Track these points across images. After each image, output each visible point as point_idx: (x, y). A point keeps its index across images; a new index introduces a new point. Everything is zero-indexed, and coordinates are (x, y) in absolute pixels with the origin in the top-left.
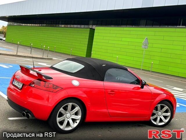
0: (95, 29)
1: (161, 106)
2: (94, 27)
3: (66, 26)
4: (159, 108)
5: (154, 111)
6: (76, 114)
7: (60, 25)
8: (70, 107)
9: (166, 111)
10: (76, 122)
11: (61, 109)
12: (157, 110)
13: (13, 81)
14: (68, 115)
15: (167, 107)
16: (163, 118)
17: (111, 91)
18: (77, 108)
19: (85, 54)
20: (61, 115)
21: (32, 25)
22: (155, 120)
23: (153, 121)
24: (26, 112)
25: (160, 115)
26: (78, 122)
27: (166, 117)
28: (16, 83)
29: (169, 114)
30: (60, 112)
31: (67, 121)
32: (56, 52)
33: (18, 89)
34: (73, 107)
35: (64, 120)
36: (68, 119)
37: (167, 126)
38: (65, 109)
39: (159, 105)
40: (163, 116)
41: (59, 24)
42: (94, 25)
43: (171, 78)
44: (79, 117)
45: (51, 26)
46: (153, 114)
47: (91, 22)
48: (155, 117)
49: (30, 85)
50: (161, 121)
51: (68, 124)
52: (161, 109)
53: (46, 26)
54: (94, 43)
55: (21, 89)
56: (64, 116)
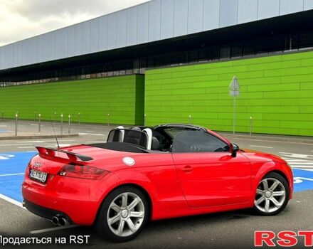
0: (144, 75)
1: (268, 181)
2: (143, 71)
3: (94, 75)
4: (266, 185)
5: (259, 191)
6: (136, 209)
7: (83, 76)
8: (125, 200)
9: (278, 189)
10: (138, 223)
11: (113, 204)
12: (263, 189)
13: (30, 172)
14: (124, 212)
15: (278, 182)
16: (274, 200)
17: (186, 167)
18: (137, 200)
19: (134, 118)
20: (113, 213)
21: (34, 82)
22: (263, 204)
23: (258, 207)
24: (58, 217)
25: (269, 195)
26: (141, 221)
27: (278, 198)
28: (35, 175)
29: (283, 193)
30: (111, 209)
31: (123, 222)
32: (82, 123)
33: (41, 182)
34: (130, 200)
35: (119, 222)
36: (126, 219)
37: (282, 212)
38: (119, 202)
39: (265, 180)
40: (274, 197)
41: (81, 74)
42: (142, 67)
43: (286, 141)
44: (141, 214)
45: (67, 80)
46: (258, 196)
47: (137, 63)
48: (261, 200)
49: (59, 174)
50: (272, 205)
51: (126, 227)
52: (269, 187)
53: (59, 81)
54: (146, 99)
55: (45, 183)
56: (119, 214)
